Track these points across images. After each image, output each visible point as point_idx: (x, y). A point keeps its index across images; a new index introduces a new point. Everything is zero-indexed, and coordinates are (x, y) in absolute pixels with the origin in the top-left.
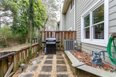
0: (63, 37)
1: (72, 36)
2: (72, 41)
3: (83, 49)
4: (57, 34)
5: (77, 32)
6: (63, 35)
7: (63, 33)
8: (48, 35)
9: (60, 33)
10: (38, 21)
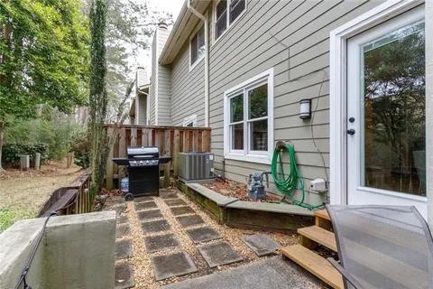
0: (176, 145)
1: (200, 141)
2: (204, 156)
3: (228, 176)
4: (157, 136)
5: (213, 133)
6: (176, 138)
7: (177, 132)
8: (128, 139)
9: (168, 134)
10: (66, 80)
